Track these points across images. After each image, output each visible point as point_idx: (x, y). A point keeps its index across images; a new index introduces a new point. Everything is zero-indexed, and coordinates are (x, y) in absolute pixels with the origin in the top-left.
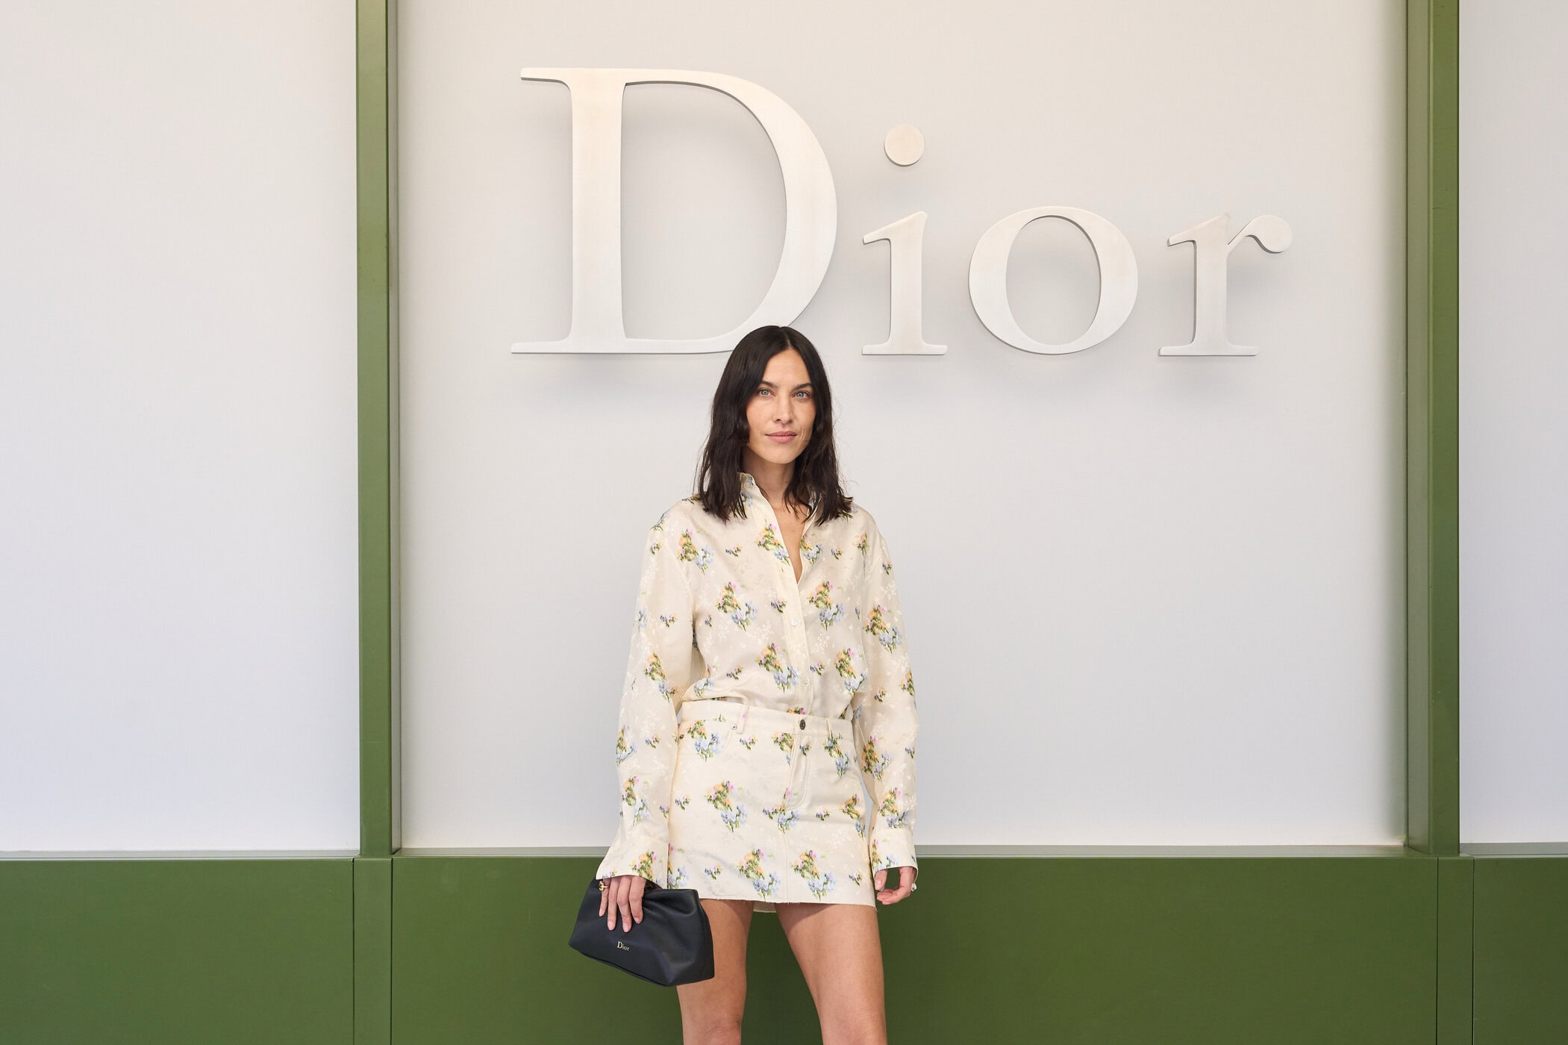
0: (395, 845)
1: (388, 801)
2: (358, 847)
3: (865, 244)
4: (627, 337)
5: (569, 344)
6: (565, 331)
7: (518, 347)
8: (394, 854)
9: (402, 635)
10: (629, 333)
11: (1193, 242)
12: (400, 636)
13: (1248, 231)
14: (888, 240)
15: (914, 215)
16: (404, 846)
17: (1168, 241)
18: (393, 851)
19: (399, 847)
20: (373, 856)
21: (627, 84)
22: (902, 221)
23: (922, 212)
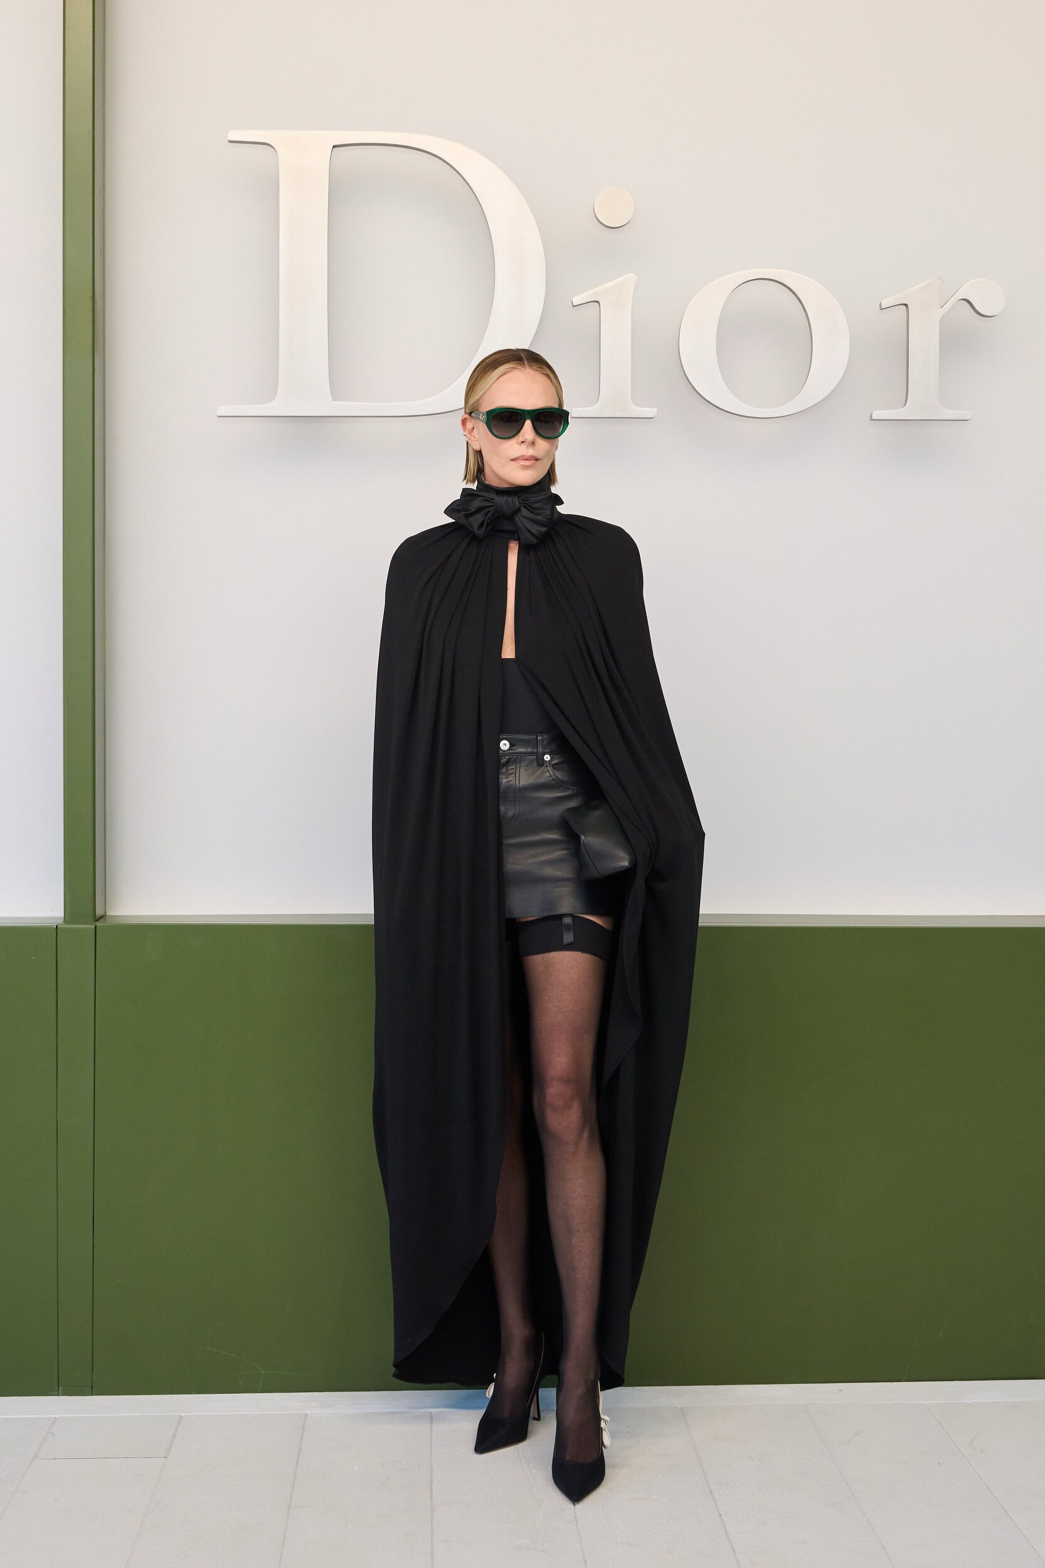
0: (99, 912)
1: (91, 868)
2: (63, 915)
3: (574, 306)
4: (334, 400)
5: (276, 407)
6: (271, 393)
7: (223, 410)
8: (97, 920)
9: (106, 700)
10: (336, 394)
11: (906, 305)
12: (105, 702)
13: (962, 294)
14: (597, 302)
15: (625, 276)
16: (110, 913)
17: (881, 304)
18: (97, 918)
19: (103, 914)
20: (79, 923)
21: (334, 147)
22: (611, 283)
23: (633, 275)
